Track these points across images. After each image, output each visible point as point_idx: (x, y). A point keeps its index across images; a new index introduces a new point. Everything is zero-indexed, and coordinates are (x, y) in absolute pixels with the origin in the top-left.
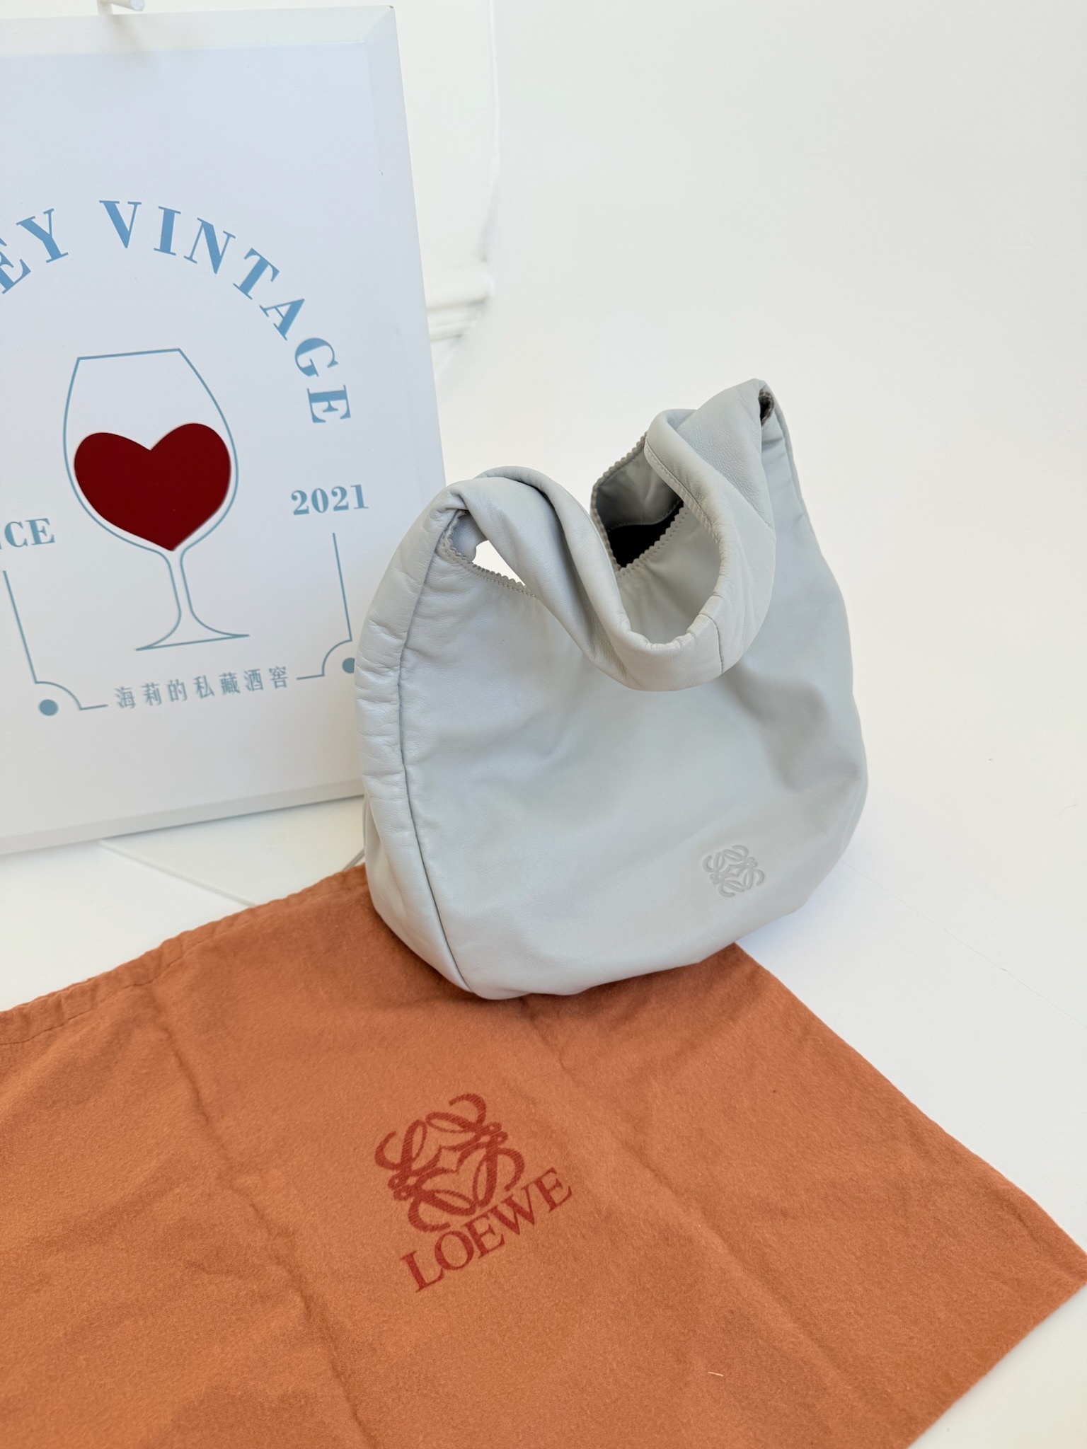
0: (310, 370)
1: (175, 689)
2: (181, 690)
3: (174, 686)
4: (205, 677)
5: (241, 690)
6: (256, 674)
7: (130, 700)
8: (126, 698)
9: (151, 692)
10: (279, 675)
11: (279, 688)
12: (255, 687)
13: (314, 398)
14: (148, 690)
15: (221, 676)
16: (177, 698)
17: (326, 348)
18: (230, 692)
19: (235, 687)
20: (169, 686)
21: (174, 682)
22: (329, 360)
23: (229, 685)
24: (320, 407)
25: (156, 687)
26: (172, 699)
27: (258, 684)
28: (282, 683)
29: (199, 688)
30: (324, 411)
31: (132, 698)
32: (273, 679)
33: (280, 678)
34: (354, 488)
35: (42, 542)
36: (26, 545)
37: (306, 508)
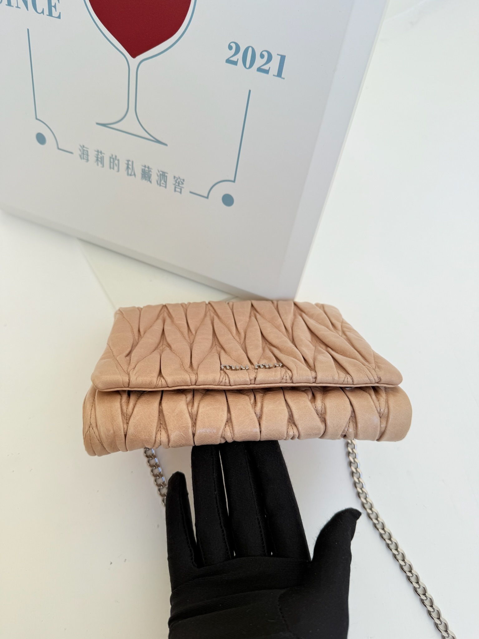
1: (114, 161)
2: (117, 164)
3: (113, 159)
4: (133, 162)
5: (152, 182)
6: (165, 175)
7: (87, 156)
8: (84, 154)
9: (99, 156)
10: (179, 183)
11: (177, 192)
12: (162, 184)
14: (98, 155)
15: (142, 166)
16: (113, 168)
18: (145, 180)
19: (150, 178)
20: (110, 158)
21: (114, 157)
23: (146, 175)
25: (103, 155)
26: (110, 168)
27: (165, 183)
28: (179, 190)
29: (128, 168)
31: (88, 155)
32: (175, 185)
33: (179, 185)
35: (53, 15)
36: (43, 14)
37: (236, 60)
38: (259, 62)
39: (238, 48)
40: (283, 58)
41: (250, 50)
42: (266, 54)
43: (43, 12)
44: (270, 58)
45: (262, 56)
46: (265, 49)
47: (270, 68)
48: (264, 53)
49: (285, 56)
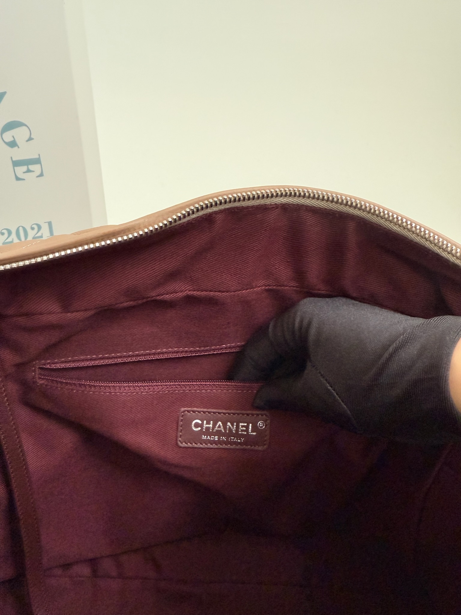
0: (13, 144)
13: (16, 164)
17: (24, 127)
22: (27, 137)
24: (20, 170)
30: (24, 173)
34: (47, 224)
37: (11, 240)
38: (32, 233)
39: (10, 233)
40: (50, 224)
41: (21, 229)
42: (35, 226)
44: (39, 228)
45: (33, 229)
46: (33, 223)
47: (42, 234)
48: (33, 226)
49: (51, 222)
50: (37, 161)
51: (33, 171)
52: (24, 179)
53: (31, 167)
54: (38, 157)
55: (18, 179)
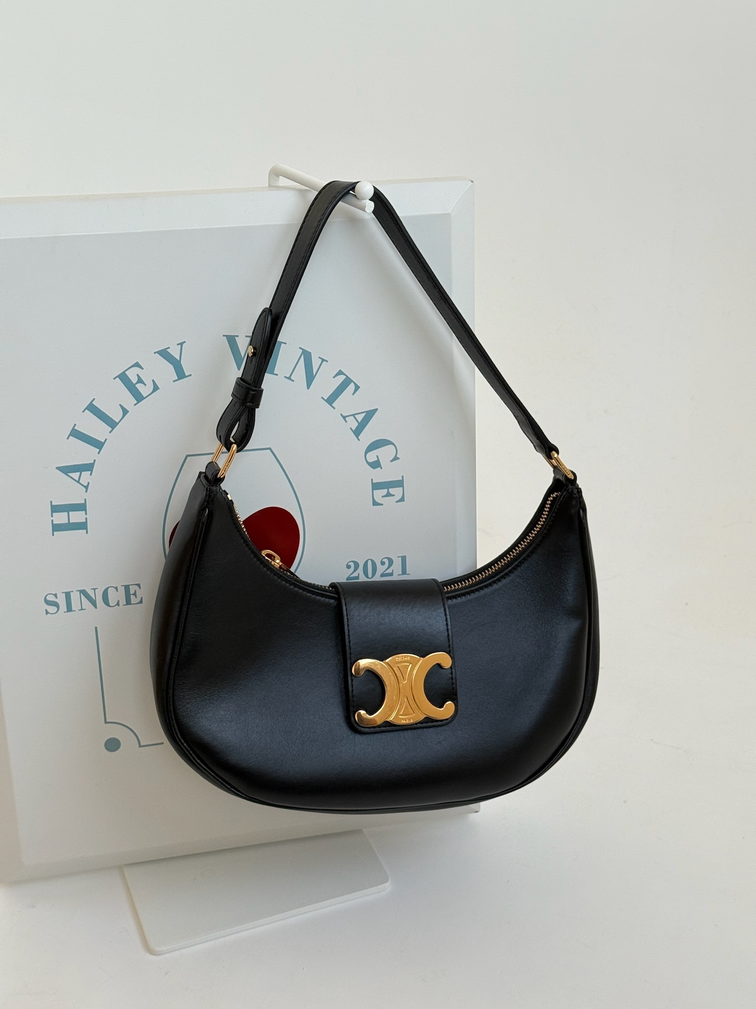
0: (376, 465)
13: (376, 486)
17: (391, 447)
22: (392, 457)
24: (379, 494)
30: (383, 497)
34: (400, 558)
35: (132, 603)
36: (119, 606)
37: (357, 575)
38: (381, 569)
39: (357, 565)
40: (404, 559)
41: (370, 563)
42: (386, 561)
43: (118, 604)
44: (391, 562)
45: (383, 563)
46: (385, 557)
47: (393, 570)
48: (383, 560)
49: (405, 556)
50: (399, 484)
51: (394, 495)
52: (382, 505)
53: (392, 491)
54: (401, 479)
55: (375, 503)
